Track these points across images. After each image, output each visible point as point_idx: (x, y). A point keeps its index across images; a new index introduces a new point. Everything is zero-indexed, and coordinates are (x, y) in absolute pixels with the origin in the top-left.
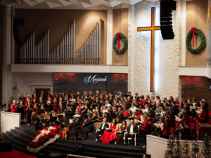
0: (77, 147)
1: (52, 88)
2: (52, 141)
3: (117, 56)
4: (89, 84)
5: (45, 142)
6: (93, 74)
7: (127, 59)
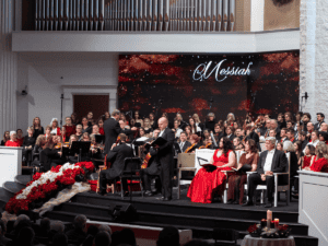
0: (118, 208)
1: (113, 94)
2: (64, 197)
3: (275, 9)
4: (206, 82)
5: (47, 200)
6: (215, 57)
7: (298, 13)
